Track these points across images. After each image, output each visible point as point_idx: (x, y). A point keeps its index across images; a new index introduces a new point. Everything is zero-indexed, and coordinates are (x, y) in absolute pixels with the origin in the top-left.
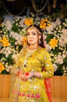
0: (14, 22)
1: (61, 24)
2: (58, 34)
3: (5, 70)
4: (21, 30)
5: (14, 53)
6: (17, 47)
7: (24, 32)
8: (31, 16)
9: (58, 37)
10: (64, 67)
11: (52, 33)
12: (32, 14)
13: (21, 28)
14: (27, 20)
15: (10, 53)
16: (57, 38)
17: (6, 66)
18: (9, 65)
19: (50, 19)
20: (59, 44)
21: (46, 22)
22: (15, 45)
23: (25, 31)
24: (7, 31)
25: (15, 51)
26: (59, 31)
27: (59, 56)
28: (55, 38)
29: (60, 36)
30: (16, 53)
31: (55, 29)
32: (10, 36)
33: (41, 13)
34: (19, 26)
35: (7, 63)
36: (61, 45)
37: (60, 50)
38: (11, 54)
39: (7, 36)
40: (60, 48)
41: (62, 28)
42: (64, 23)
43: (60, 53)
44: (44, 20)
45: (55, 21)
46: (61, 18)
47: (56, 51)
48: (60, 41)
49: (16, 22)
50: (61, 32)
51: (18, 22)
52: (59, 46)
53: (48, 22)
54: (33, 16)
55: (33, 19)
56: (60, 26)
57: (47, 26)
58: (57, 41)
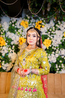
0: (11, 23)
1: (55, 26)
2: (52, 35)
3: (2, 68)
4: (17, 30)
5: (11, 52)
6: (13, 46)
7: (19, 33)
8: (26, 18)
9: (52, 38)
10: (57, 65)
11: (46, 34)
12: (27, 16)
13: (17, 29)
14: (23, 21)
15: (6, 52)
16: (50, 39)
17: (3, 64)
18: (5, 63)
19: (44, 21)
20: (53, 44)
21: (41, 24)
22: (11, 45)
23: (21, 32)
24: (4, 31)
25: (11, 50)
26: (52, 32)
27: (53, 55)
28: (48, 38)
29: (53, 37)
30: (12, 52)
31: (49, 31)
32: (7, 36)
33: (36, 16)
34: (16, 27)
35: (4, 62)
36: (54, 45)
37: (53, 50)
38: (8, 53)
39: (4, 36)
40: (53, 48)
41: (55, 30)
42: (57, 25)
43: (53, 52)
44: (39, 22)
45: (49, 23)
46: (55, 20)
47: (50, 51)
48: (54, 41)
49: (12, 24)
50: (54, 33)
51: (15, 23)
52: (52, 46)
53: (43, 23)
54: (29, 17)
55: (28, 21)
56: (54, 28)
57: (41, 27)
58: (51, 41)
